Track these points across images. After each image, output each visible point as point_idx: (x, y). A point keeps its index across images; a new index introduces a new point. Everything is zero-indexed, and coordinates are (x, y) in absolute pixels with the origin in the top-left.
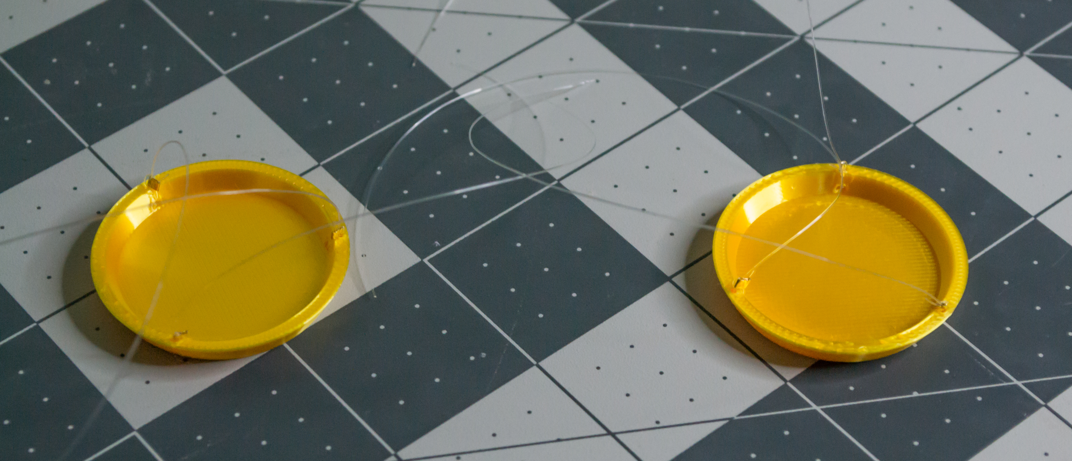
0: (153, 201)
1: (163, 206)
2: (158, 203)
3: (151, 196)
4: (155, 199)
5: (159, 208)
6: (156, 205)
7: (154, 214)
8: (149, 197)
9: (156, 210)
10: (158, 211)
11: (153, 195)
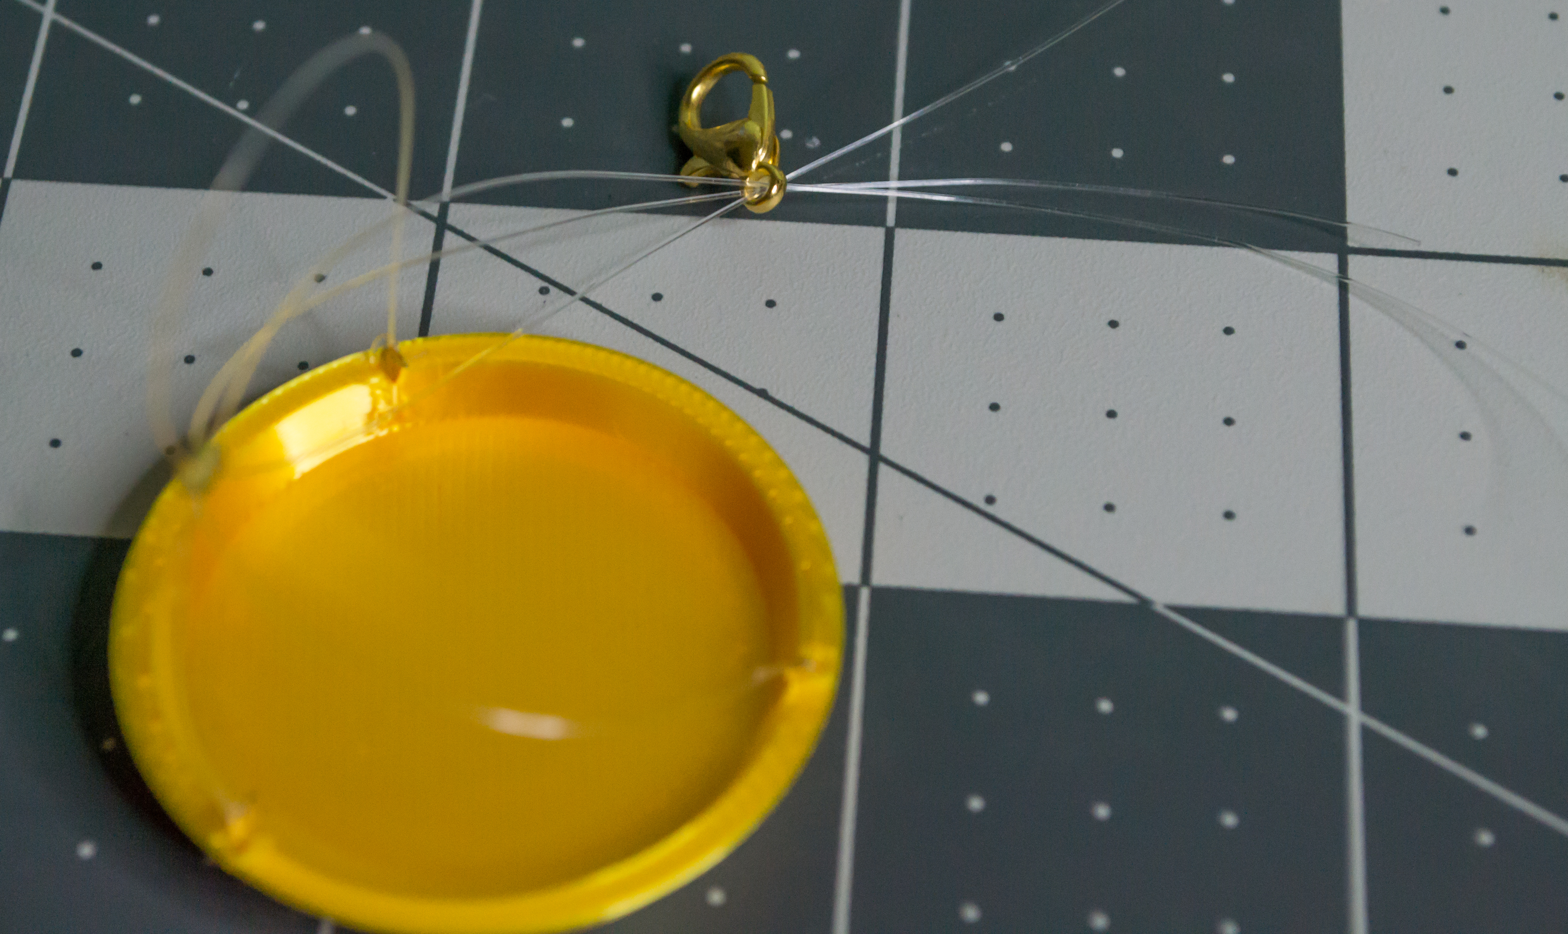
0: (382, 407)
1: (408, 425)
2: (398, 415)
3: (379, 392)
4: (389, 402)
5: (396, 428)
6: (390, 418)
7: (378, 441)
8: (373, 394)
9: (383, 433)
10: (391, 435)
11: (384, 390)
